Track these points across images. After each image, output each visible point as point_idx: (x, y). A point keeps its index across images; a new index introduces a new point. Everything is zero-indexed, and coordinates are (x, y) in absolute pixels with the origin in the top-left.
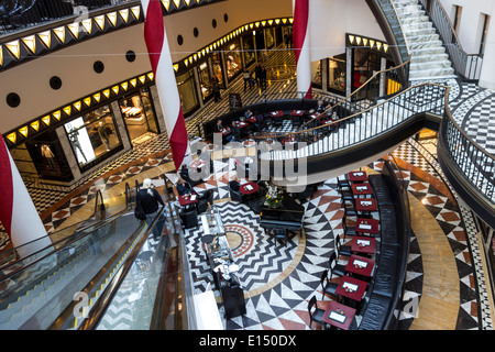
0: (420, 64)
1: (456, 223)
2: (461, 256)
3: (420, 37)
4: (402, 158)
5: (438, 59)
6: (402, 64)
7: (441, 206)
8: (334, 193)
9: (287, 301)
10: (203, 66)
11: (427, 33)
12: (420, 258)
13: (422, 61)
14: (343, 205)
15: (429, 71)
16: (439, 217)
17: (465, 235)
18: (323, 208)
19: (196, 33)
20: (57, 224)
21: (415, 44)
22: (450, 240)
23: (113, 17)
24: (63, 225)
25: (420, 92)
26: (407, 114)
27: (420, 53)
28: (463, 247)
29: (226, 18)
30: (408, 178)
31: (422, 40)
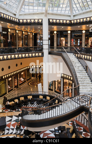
0: (83, 87)
3: (83, 78)
4: (80, 121)
5: (89, 86)
6: (77, 86)
10: (10, 79)
11: (86, 76)
13: (84, 86)
15: (87, 90)
19: (9, 67)
21: (82, 80)
25: (83, 97)
26: (77, 106)
27: (83, 83)
29: (21, 64)
30: (82, 131)
31: (84, 79)
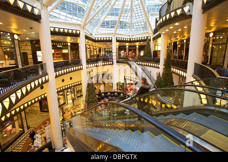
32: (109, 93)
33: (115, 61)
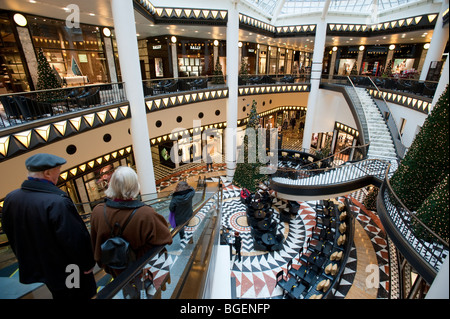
1: (384, 246)
2: (383, 268)
3: (378, 132)
4: (357, 199)
5: (387, 146)
6: (365, 145)
7: (376, 233)
8: (311, 209)
9: (270, 265)
11: (383, 130)
12: (356, 262)
13: (377, 146)
14: (316, 219)
15: (381, 152)
16: (373, 240)
17: (388, 255)
18: (303, 217)
20: (162, 188)
21: (374, 135)
22: (378, 256)
23: (207, 94)
24: (165, 190)
26: (362, 174)
27: (377, 141)
28: (385, 263)
29: (271, 102)
30: (358, 212)
31: (379, 134)
32: (297, 155)
33: (315, 83)
